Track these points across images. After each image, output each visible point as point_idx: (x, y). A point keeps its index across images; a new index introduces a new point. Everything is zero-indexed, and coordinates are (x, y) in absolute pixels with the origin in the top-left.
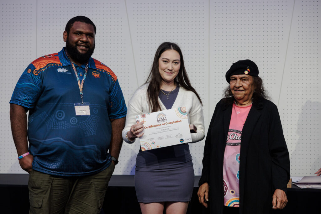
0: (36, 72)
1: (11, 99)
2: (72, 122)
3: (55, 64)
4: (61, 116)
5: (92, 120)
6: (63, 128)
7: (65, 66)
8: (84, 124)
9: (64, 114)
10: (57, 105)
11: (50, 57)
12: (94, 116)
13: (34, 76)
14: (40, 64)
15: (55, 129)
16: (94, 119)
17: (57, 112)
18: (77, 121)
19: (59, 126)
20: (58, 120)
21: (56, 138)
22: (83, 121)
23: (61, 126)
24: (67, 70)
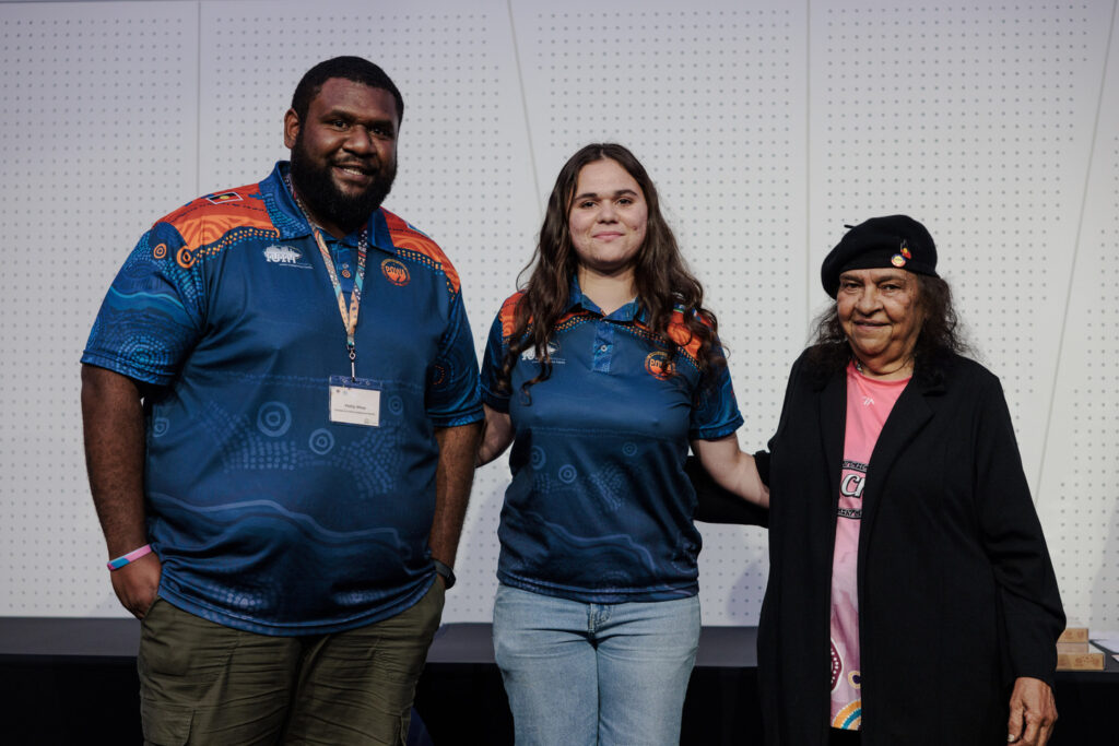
4: (278, 423)
11: (235, 204)
22: (354, 443)
23: (277, 460)
24: (298, 255)
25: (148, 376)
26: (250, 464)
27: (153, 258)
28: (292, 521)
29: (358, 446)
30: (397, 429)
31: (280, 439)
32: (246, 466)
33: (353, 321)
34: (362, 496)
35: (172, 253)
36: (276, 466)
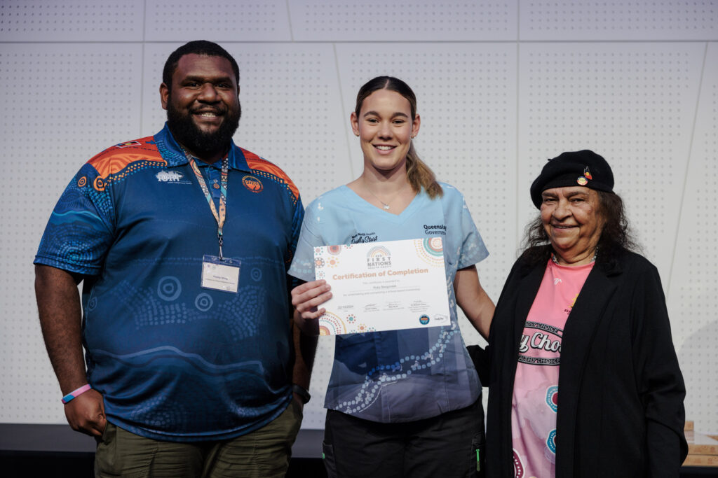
0: (101, 184)
1: (36, 254)
2: (201, 307)
3: (149, 162)
4: (172, 291)
5: (248, 298)
6: (179, 321)
7: (176, 167)
8: (229, 309)
9: (179, 286)
10: (160, 262)
11: (134, 147)
12: (252, 287)
13: (96, 194)
14: (111, 162)
15: (156, 323)
16: (254, 295)
17: (160, 283)
18: (212, 303)
19: (168, 317)
20: (164, 303)
21: (161, 348)
22: (227, 302)
23: (173, 317)
24: (180, 176)
25: (79, 269)
26: (154, 321)
27: (78, 187)
28: (186, 359)
29: (230, 304)
30: (258, 291)
31: (174, 303)
32: (151, 323)
33: (223, 218)
34: (235, 339)
35: (90, 182)
36: (173, 321)
